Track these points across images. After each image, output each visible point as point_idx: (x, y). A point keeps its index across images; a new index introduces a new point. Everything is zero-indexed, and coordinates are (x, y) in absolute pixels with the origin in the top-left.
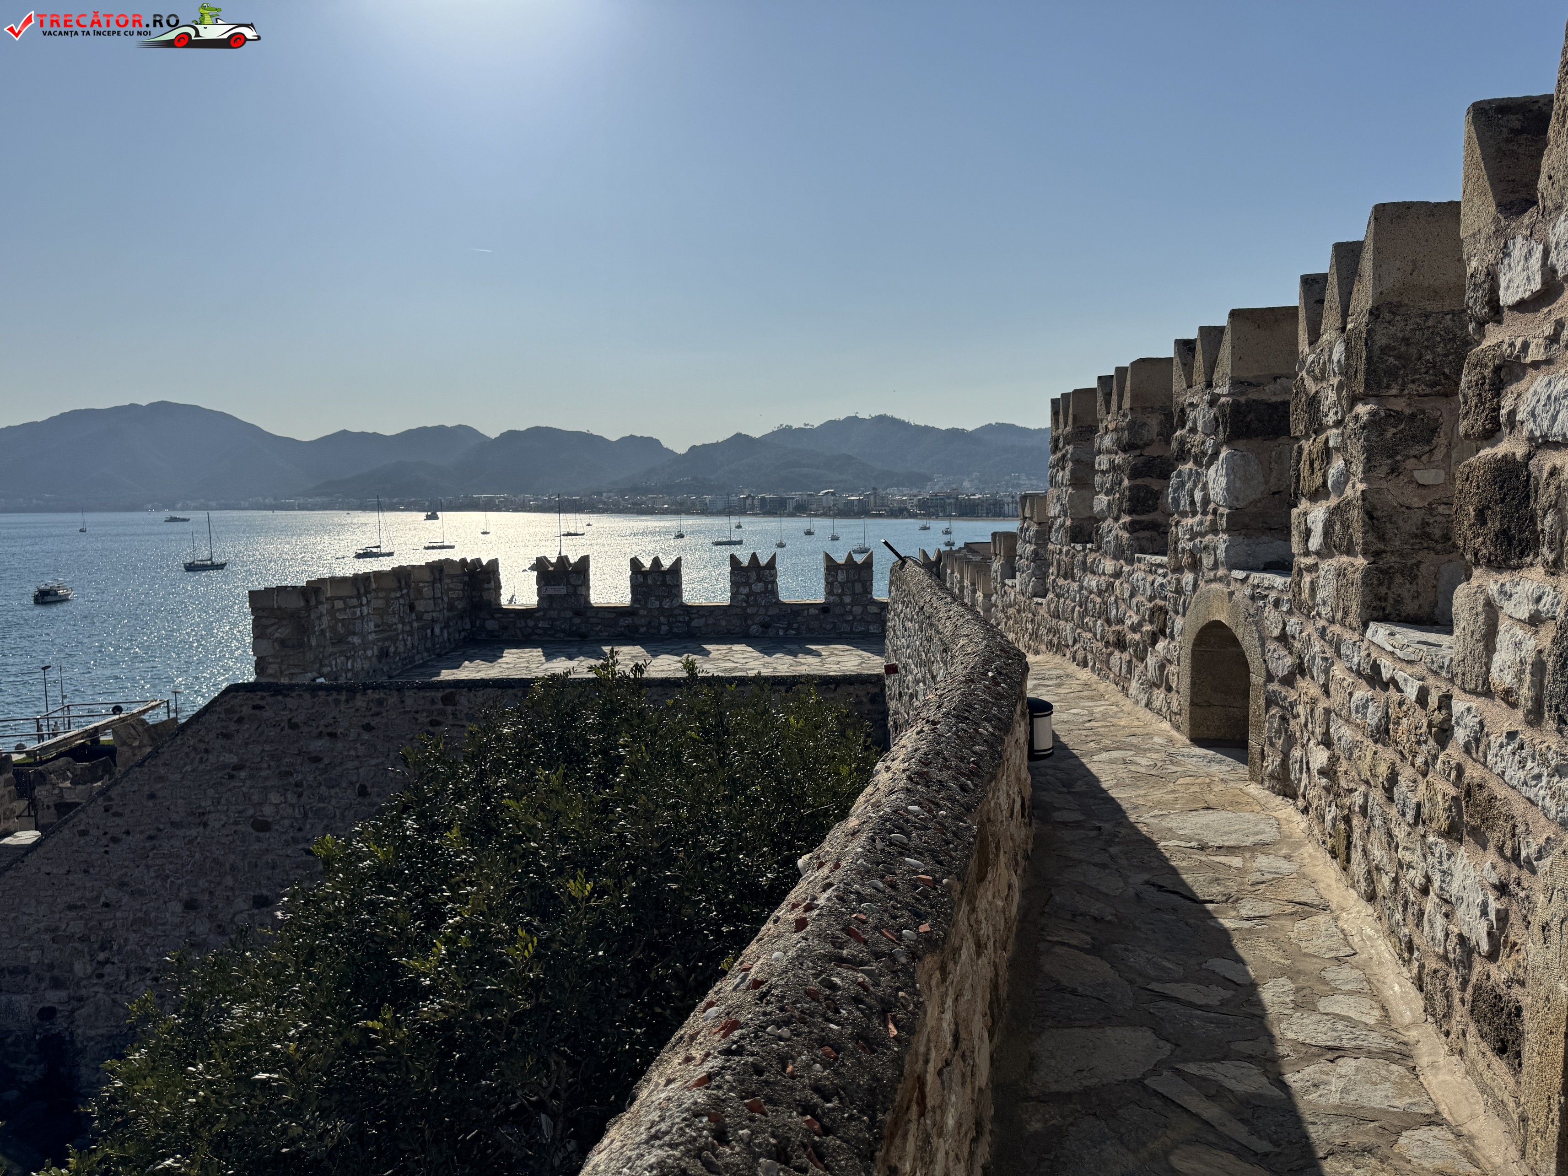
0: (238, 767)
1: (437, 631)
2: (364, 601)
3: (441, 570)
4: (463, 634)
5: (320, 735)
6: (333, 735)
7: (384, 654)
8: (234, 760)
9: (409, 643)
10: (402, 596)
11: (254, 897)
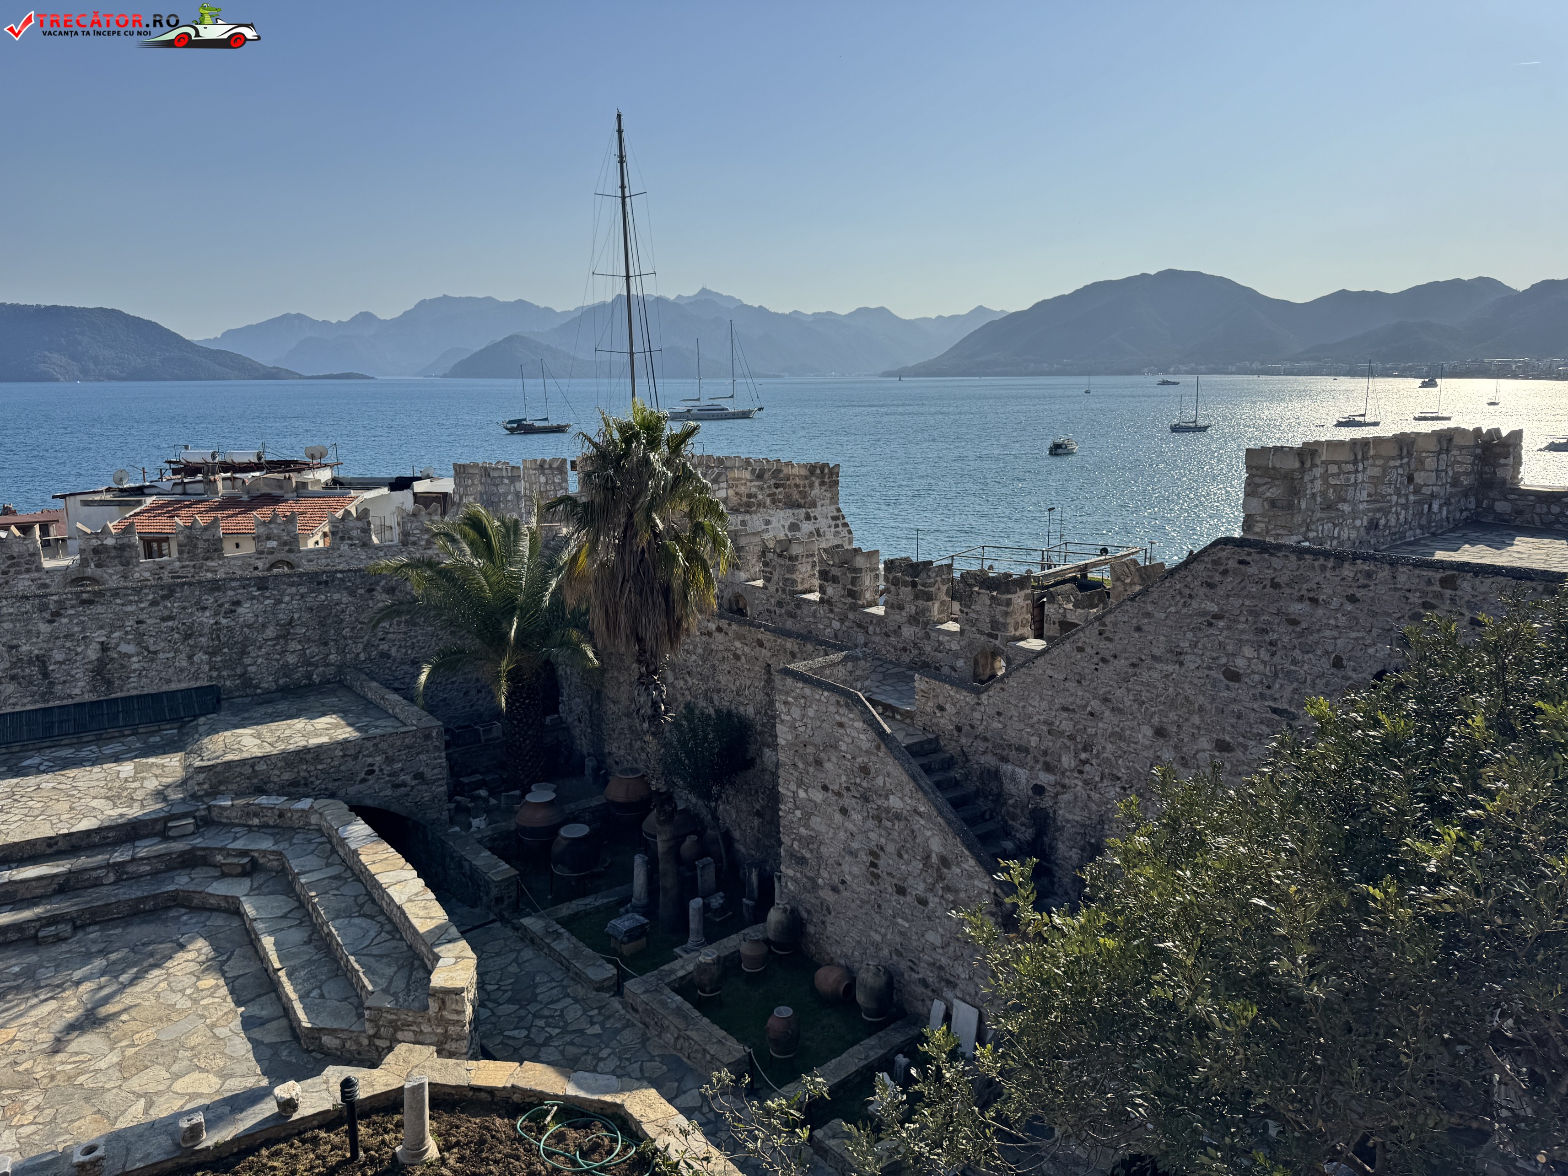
0: (1217, 617)
1: (1435, 508)
2: (1360, 468)
3: (1450, 440)
4: (1465, 514)
5: (1301, 599)
6: (1314, 601)
7: (1373, 525)
8: (1215, 609)
9: (1402, 517)
10: (1401, 466)
11: (1217, 740)
